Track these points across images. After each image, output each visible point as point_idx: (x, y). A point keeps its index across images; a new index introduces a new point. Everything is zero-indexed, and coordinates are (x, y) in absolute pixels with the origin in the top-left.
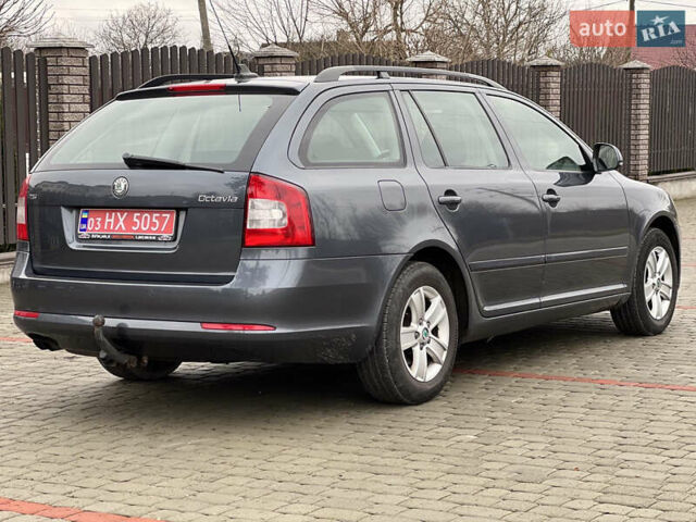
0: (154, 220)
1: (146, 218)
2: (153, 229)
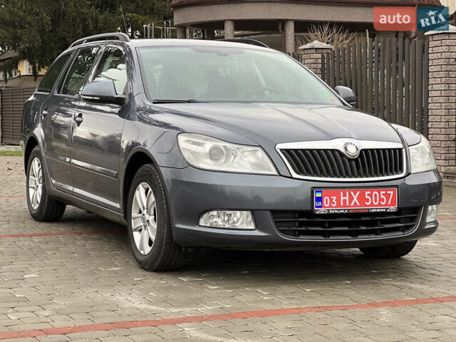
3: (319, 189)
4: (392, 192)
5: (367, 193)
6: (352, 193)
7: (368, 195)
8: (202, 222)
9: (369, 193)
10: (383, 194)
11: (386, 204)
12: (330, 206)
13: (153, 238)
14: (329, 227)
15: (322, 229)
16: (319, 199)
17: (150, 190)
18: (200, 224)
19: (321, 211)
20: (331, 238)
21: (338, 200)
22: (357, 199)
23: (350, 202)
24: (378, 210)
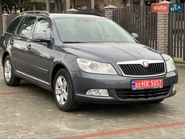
3: (134, 80)
4: (161, 81)
5: (152, 81)
6: (146, 81)
7: (152, 82)
8: (87, 93)
9: (153, 81)
10: (158, 81)
11: (159, 85)
12: (138, 87)
13: (66, 98)
14: (137, 95)
15: (134, 96)
16: (134, 84)
17: (64, 79)
18: (87, 94)
19: (135, 89)
20: (138, 99)
21: (141, 84)
22: (148, 84)
23: (145, 85)
24: (156, 88)
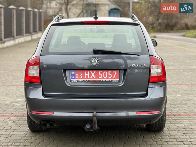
0: (109, 74)
1: (105, 73)
2: (109, 77)
